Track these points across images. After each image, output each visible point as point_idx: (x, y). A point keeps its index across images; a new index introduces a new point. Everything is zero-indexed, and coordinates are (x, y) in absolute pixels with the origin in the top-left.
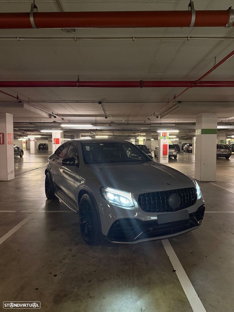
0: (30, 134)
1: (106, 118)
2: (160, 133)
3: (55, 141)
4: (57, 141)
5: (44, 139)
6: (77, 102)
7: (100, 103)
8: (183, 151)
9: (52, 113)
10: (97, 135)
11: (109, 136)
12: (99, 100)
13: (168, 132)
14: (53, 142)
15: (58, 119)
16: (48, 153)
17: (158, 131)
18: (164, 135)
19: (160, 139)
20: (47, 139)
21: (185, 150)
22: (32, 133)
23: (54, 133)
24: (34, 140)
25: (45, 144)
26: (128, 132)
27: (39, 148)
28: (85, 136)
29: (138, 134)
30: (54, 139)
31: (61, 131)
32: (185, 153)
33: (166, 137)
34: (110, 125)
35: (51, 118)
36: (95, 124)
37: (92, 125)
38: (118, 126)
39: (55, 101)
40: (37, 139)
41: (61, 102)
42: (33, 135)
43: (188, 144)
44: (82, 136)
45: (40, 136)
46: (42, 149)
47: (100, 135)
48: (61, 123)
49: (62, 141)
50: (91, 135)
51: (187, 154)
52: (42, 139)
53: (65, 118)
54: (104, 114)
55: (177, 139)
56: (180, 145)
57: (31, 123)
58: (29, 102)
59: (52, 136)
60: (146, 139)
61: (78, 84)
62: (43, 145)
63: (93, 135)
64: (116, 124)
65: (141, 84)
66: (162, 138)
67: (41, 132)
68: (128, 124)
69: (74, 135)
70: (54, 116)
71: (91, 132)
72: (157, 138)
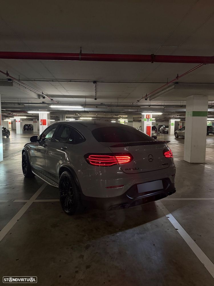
0: (16, 115)
1: (96, 99)
2: (144, 115)
3: (42, 122)
4: (44, 122)
5: (29, 120)
7: (95, 82)
8: (159, 132)
9: (42, 93)
10: (81, 117)
11: (92, 117)
12: (95, 79)
13: (151, 114)
14: (40, 123)
15: (47, 100)
17: (143, 114)
18: (147, 117)
19: (144, 120)
20: (32, 120)
23: (41, 114)
24: (19, 121)
25: (30, 125)
26: (112, 114)
27: (24, 128)
28: (70, 118)
29: (120, 116)
30: (41, 120)
31: (48, 113)
32: (161, 134)
33: (149, 119)
34: (97, 107)
35: (40, 99)
36: (84, 105)
37: (82, 106)
38: (108, 108)
39: (46, 79)
40: (23, 120)
41: (53, 81)
42: (18, 116)
43: (164, 126)
44: (67, 117)
45: (25, 117)
46: (27, 129)
47: (84, 117)
48: (50, 104)
49: (50, 122)
50: (75, 116)
51: (163, 134)
52: (27, 120)
53: (54, 99)
54: (95, 95)
55: (155, 121)
56: (157, 127)
57: (19, 104)
58: (19, 80)
59: (39, 117)
60: (127, 121)
61: (80, 57)
62: (28, 125)
63: (77, 116)
64: (106, 106)
65: (153, 58)
66: (145, 120)
67: (28, 113)
68: (118, 106)
69: (59, 117)
70: (42, 97)
71: (75, 114)
72: (141, 120)
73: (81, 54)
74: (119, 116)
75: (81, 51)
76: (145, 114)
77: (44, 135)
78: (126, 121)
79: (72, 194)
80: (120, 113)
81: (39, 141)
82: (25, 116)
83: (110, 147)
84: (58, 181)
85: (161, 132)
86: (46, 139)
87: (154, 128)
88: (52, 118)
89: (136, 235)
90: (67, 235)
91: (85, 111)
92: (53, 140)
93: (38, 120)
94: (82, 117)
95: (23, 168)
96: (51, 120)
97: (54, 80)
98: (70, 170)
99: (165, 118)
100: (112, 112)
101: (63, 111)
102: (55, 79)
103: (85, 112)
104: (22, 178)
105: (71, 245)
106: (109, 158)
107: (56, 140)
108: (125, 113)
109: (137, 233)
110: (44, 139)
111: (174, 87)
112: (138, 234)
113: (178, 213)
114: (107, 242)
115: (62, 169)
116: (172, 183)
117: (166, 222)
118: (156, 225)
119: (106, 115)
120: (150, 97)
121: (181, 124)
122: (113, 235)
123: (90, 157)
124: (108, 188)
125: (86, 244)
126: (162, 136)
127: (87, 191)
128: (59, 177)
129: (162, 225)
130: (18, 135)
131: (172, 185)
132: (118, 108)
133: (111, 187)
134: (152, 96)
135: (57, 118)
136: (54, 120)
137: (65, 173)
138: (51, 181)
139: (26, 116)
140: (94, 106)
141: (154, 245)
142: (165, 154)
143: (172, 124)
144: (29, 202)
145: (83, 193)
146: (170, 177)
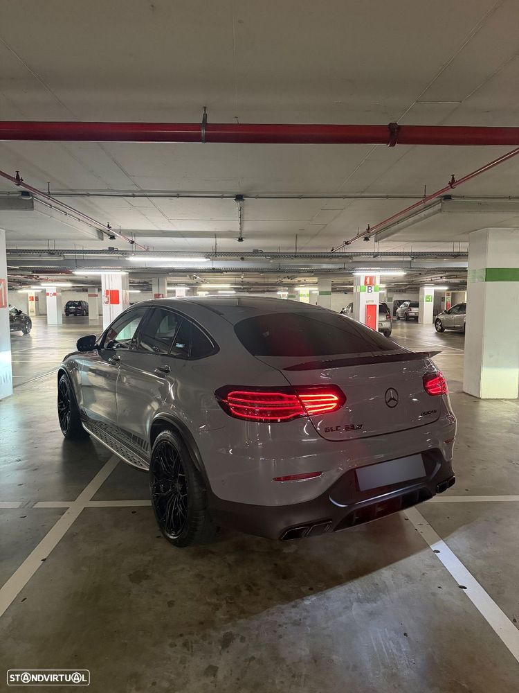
0: (47, 280)
1: (241, 240)
2: (359, 278)
3: (109, 296)
4: (114, 297)
5: (78, 291)
6: (178, 196)
7: (239, 198)
8: (395, 319)
9: (108, 226)
10: (203, 282)
11: (232, 284)
12: (238, 191)
13: (378, 274)
14: (104, 299)
15: (120, 243)
16: (87, 322)
17: (356, 274)
18: (368, 283)
19: (358, 291)
20: (84, 290)
21: (399, 315)
22: (50, 278)
23: (107, 276)
24: (55, 294)
25: (80, 302)
26: (280, 274)
27: (66, 310)
28: (177, 284)
29: (300, 279)
30: (107, 291)
31: (124, 273)
32: (399, 323)
33: (373, 287)
34: (242, 259)
35: (103, 240)
36: (214, 254)
37: (207, 258)
38: (271, 261)
39: (117, 191)
40: (63, 291)
41: (134, 196)
42: (52, 281)
43: (407, 303)
44: (169, 284)
45: (69, 285)
46: (75, 312)
47: (211, 283)
48: (125, 253)
49: (130, 296)
50: (191, 281)
51: (405, 324)
52: (73, 290)
53: (138, 240)
54: (238, 230)
55: (384, 292)
56: (390, 305)
57: (51, 253)
58: (48, 195)
59: (101, 284)
60: (318, 292)
61: (203, 132)
62: (77, 303)
63: (194, 281)
64: (266, 256)
65: (394, 135)
66: (363, 288)
67: (74, 275)
68: (296, 256)
69: (150, 283)
70: (109, 235)
71: (190, 276)
72: (351, 290)
73: (205, 124)
74: (296, 280)
75: (205, 116)
76: (361, 275)
77: (113, 331)
78: (313, 292)
79: (183, 490)
80: (300, 272)
81: (98, 348)
82: (67, 281)
83: (285, 369)
84: (149, 454)
85: (399, 318)
86: (116, 342)
87: (383, 309)
88: (134, 286)
89: (355, 604)
90: (171, 604)
91: (213, 269)
92: (135, 344)
93: (100, 290)
94: (206, 283)
95: (61, 415)
96: (130, 289)
97: (137, 194)
98: (179, 428)
99: (411, 283)
100: (279, 271)
101: (160, 268)
102: (139, 192)
103: (214, 271)
104: (57, 440)
105: (181, 635)
106: (281, 398)
107: (142, 344)
108: (312, 272)
109: (358, 598)
110: (111, 345)
111: (439, 208)
112: (359, 601)
113: (461, 538)
114: (280, 625)
115: (158, 425)
116: (447, 460)
117: (433, 567)
118: (408, 576)
119: (264, 278)
120: (377, 233)
121: (448, 299)
122: (293, 603)
123: (231, 396)
124: (279, 479)
125: (222, 633)
126: (402, 328)
127: (224, 487)
128: (149, 446)
129: (423, 574)
130: (53, 326)
131: (447, 466)
132: (295, 260)
133: (287, 478)
134: (381, 231)
135: (145, 286)
136: (138, 291)
137: (165, 434)
138: (131, 453)
139: (71, 281)
140: (236, 257)
141: (405, 634)
142: (428, 386)
143: (428, 297)
144: (75, 509)
145: (212, 489)
146: (441, 446)
